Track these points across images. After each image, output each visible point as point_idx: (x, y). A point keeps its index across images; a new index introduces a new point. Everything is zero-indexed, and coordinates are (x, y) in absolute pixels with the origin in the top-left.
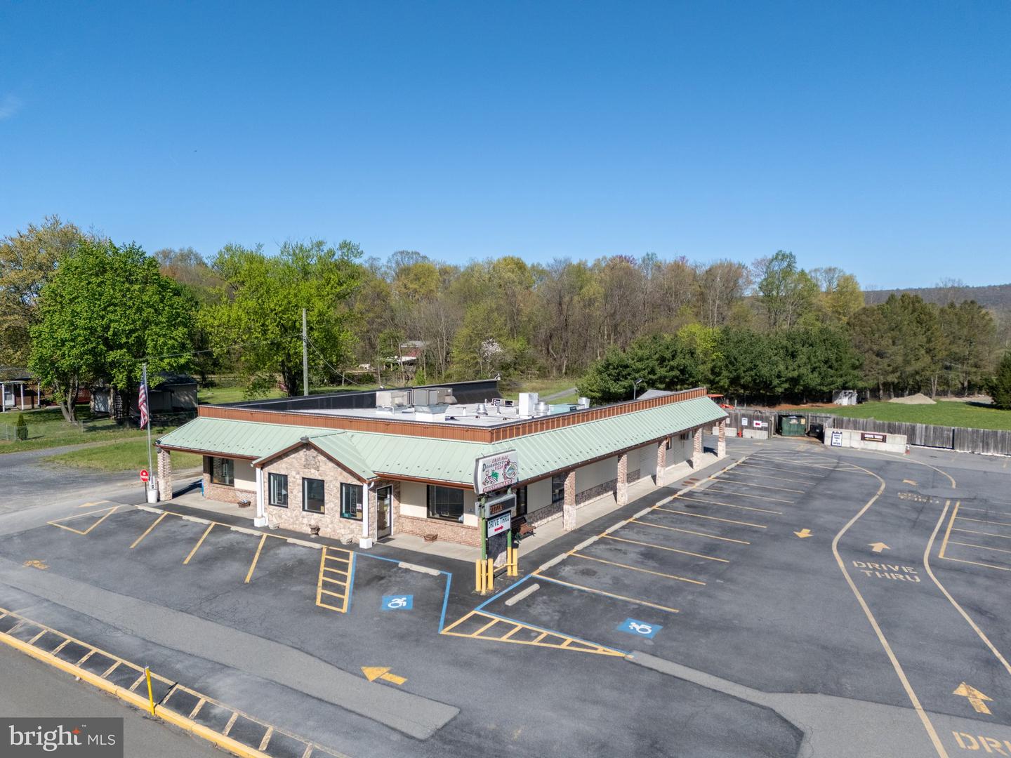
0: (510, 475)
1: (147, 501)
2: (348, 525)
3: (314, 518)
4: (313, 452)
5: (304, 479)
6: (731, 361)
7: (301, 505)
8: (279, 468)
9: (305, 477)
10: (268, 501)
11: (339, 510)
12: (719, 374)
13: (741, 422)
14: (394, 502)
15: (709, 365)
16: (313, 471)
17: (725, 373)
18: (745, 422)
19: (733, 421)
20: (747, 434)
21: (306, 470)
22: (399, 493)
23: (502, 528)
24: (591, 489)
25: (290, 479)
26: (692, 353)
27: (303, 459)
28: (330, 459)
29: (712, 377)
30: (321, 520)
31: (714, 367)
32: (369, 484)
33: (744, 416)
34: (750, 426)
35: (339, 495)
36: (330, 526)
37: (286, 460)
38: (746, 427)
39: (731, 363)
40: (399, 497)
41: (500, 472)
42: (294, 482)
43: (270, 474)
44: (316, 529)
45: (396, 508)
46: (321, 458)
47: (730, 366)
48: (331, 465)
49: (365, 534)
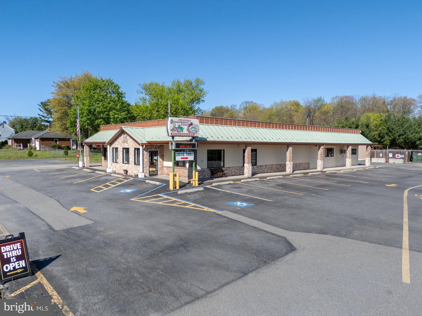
0: (193, 131)
1: (79, 167)
2: (137, 168)
3: (126, 166)
4: (126, 135)
5: (123, 148)
6: (389, 130)
7: (122, 161)
8: (115, 145)
9: (123, 147)
10: (112, 161)
11: (134, 161)
12: (383, 138)
13: (388, 155)
14: (160, 160)
15: (377, 132)
16: (126, 144)
17: (387, 137)
18: (391, 155)
19: (384, 155)
20: (391, 161)
21: (124, 144)
22: (163, 155)
23: (187, 158)
24: (272, 165)
25: (119, 149)
26: (367, 126)
27: (123, 139)
28: (131, 137)
29: (379, 139)
30: (128, 167)
31: (380, 133)
32: (143, 146)
33: (390, 152)
34: (394, 157)
35: (134, 154)
36: (131, 169)
37: (118, 140)
38: (391, 158)
39: (390, 132)
40: (162, 157)
41: (185, 128)
42: (120, 150)
43: (113, 148)
44: (126, 172)
45: (161, 162)
46: (128, 137)
47: (389, 134)
48: (131, 140)
49: (141, 171)
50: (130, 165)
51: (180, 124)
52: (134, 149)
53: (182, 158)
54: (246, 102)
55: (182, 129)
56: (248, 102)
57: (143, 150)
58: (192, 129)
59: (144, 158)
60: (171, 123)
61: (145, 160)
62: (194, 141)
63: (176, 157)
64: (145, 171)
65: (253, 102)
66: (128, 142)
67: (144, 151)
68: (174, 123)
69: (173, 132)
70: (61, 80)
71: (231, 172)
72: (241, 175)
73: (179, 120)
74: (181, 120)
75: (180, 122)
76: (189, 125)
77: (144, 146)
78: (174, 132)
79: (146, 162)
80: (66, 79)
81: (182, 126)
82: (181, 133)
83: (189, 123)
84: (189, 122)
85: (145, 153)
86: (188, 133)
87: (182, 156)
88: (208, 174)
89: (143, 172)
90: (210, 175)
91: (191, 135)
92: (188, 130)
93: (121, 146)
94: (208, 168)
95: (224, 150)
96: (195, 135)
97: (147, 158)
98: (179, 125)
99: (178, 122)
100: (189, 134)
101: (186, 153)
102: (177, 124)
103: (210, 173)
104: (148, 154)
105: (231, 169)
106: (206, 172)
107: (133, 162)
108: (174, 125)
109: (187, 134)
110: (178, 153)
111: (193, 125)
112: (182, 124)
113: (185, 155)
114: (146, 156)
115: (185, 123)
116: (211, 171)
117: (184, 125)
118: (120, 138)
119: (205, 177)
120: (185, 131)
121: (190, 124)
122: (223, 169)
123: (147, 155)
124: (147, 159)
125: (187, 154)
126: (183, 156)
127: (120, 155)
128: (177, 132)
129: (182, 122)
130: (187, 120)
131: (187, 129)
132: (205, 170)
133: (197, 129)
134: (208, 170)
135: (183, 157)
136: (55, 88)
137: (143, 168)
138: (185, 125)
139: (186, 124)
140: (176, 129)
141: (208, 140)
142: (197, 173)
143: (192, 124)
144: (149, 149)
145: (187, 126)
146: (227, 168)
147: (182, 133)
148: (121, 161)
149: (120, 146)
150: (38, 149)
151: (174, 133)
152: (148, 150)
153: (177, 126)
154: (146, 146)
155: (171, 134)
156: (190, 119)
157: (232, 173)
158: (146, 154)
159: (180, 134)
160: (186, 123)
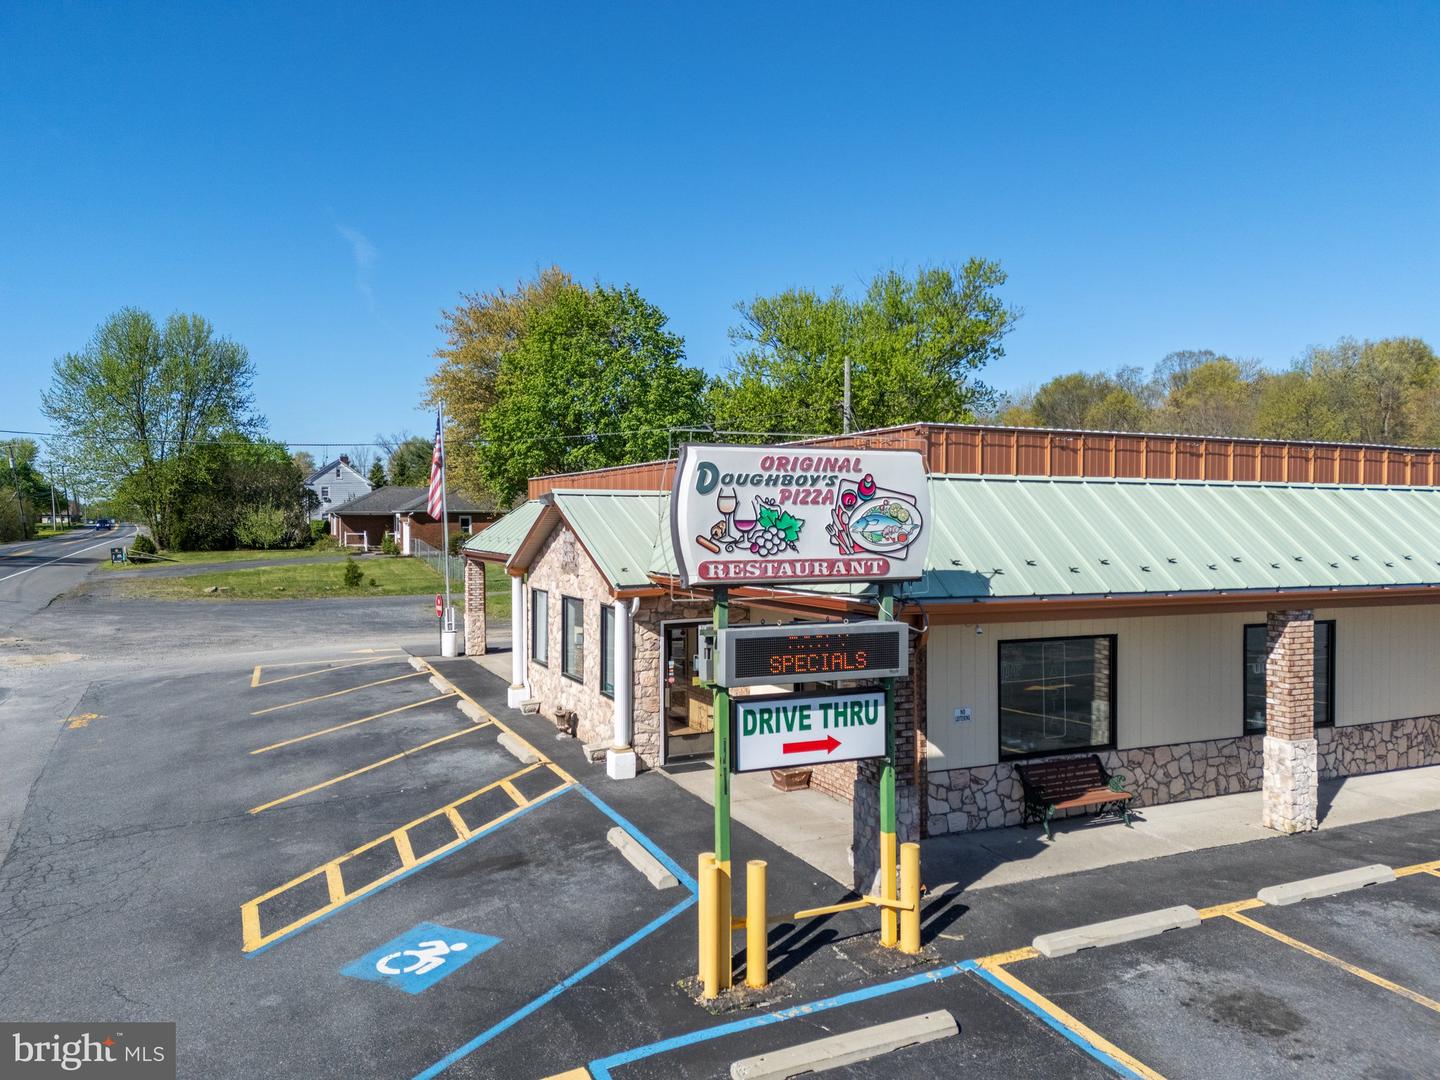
50: (585, 687)
51: (774, 493)
52: (598, 611)
53: (789, 748)
54: (1181, 355)
55: (789, 532)
56: (1192, 354)
57: (632, 621)
58: (873, 527)
59: (639, 665)
60: (703, 489)
61: (644, 677)
62: (885, 607)
63: (743, 740)
64: (639, 739)
65: (1211, 354)
66: (581, 572)
67: (640, 629)
68: (728, 492)
69: (713, 557)
70: (466, 305)
71: (1160, 774)
72: (1227, 793)
73: (767, 464)
74: (783, 462)
75: (772, 481)
76: (849, 500)
77: (636, 601)
78: (724, 556)
79: (650, 690)
80: (483, 301)
81: (788, 507)
82: (780, 557)
83: (846, 487)
84: (843, 475)
85: (645, 637)
86: (834, 553)
87: (790, 728)
88: (1002, 798)
89: (631, 744)
90: (1017, 804)
91: (861, 571)
92: (839, 534)
93: (557, 587)
94: (1004, 758)
95: (1113, 639)
96: (896, 571)
97: (657, 668)
98: (770, 502)
99: (756, 481)
100: (847, 565)
101: (825, 707)
102: (747, 494)
103: (1018, 792)
104: (662, 639)
105: (1161, 756)
106: (992, 785)
107: (595, 677)
108: (729, 505)
109: (832, 564)
110: (762, 711)
111: (879, 493)
112: (794, 488)
113: (816, 716)
114: (648, 654)
115: (815, 481)
116: (1025, 784)
117: (804, 502)
118: (553, 545)
119: (983, 825)
120: (816, 544)
121: (855, 488)
122: (1110, 760)
123: (654, 645)
124: (651, 673)
125: (831, 713)
126: (803, 727)
127: (555, 633)
128: (748, 556)
129: (788, 481)
130: (831, 464)
131: (829, 528)
132: (984, 774)
133: (907, 528)
134: (1003, 771)
135: (798, 736)
136: (448, 337)
137: (631, 721)
138: (815, 502)
139: (819, 492)
140: (736, 534)
141: (997, 588)
142: (910, 852)
143: (867, 489)
144: (666, 615)
145: (829, 507)
146: (1138, 756)
147: (792, 563)
148: (557, 658)
149: (554, 584)
150: (406, 551)
151: (726, 564)
152: (663, 623)
153: (746, 513)
154: (643, 600)
155: (703, 569)
156: (853, 455)
157: (1167, 785)
158: (648, 645)
159: (776, 570)
160: (821, 485)
